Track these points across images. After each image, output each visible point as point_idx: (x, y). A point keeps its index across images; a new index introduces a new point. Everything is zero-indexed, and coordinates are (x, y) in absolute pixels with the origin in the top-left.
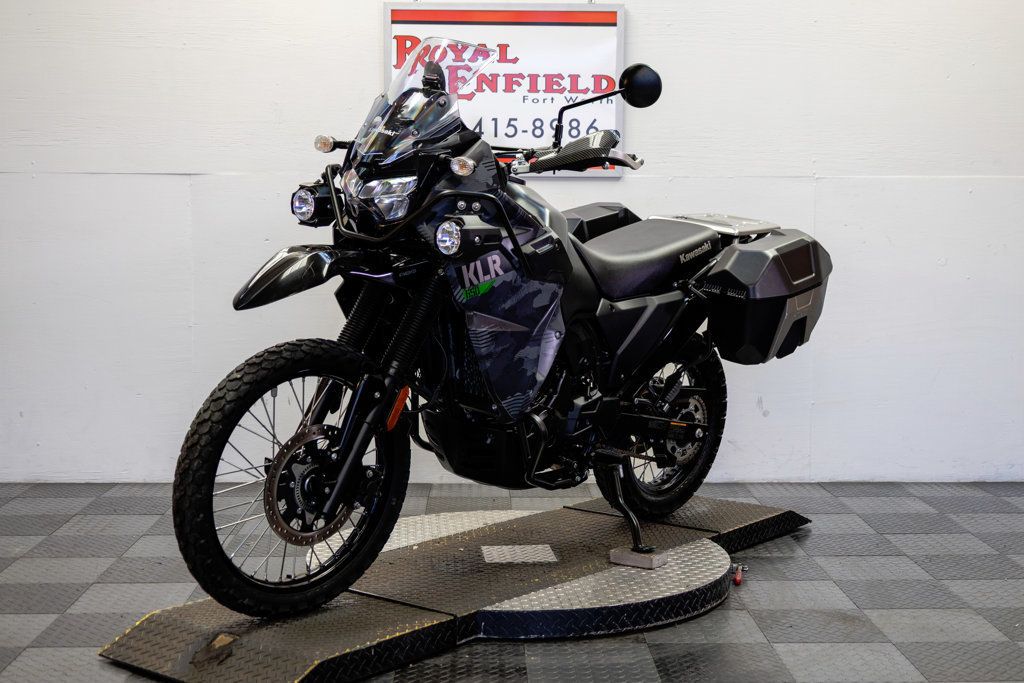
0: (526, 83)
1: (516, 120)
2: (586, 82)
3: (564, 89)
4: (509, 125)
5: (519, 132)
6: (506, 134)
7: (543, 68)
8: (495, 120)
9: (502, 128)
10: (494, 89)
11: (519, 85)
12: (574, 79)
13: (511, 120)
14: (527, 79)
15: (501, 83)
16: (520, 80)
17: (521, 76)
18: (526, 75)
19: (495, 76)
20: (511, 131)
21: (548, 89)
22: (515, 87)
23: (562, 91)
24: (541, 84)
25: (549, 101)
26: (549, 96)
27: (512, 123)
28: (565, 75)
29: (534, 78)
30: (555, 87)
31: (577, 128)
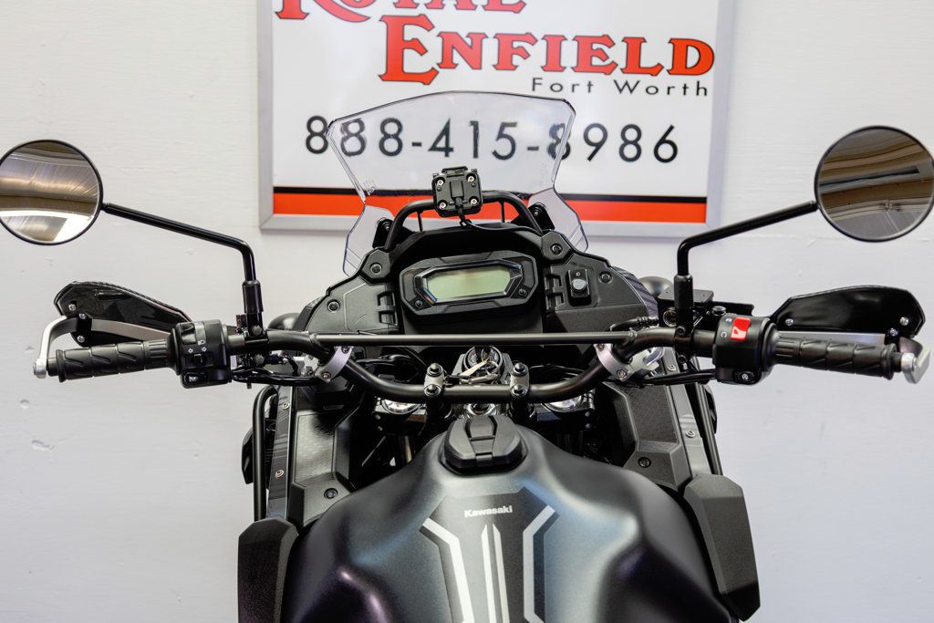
0: (539, 52)
1: (514, 125)
2: (657, 52)
3: (614, 65)
4: (501, 135)
5: (520, 148)
6: (495, 154)
7: (574, 25)
8: (475, 125)
9: (488, 141)
10: (476, 64)
11: (525, 55)
12: (635, 45)
13: (504, 126)
14: (542, 45)
15: (490, 51)
16: (527, 46)
17: (530, 39)
18: (539, 37)
19: (479, 38)
20: (504, 147)
21: (583, 65)
22: (517, 60)
23: (609, 69)
24: (569, 54)
25: (583, 88)
26: (582, 78)
27: (508, 131)
28: (617, 38)
29: (554, 43)
30: (596, 61)
31: (635, 143)
